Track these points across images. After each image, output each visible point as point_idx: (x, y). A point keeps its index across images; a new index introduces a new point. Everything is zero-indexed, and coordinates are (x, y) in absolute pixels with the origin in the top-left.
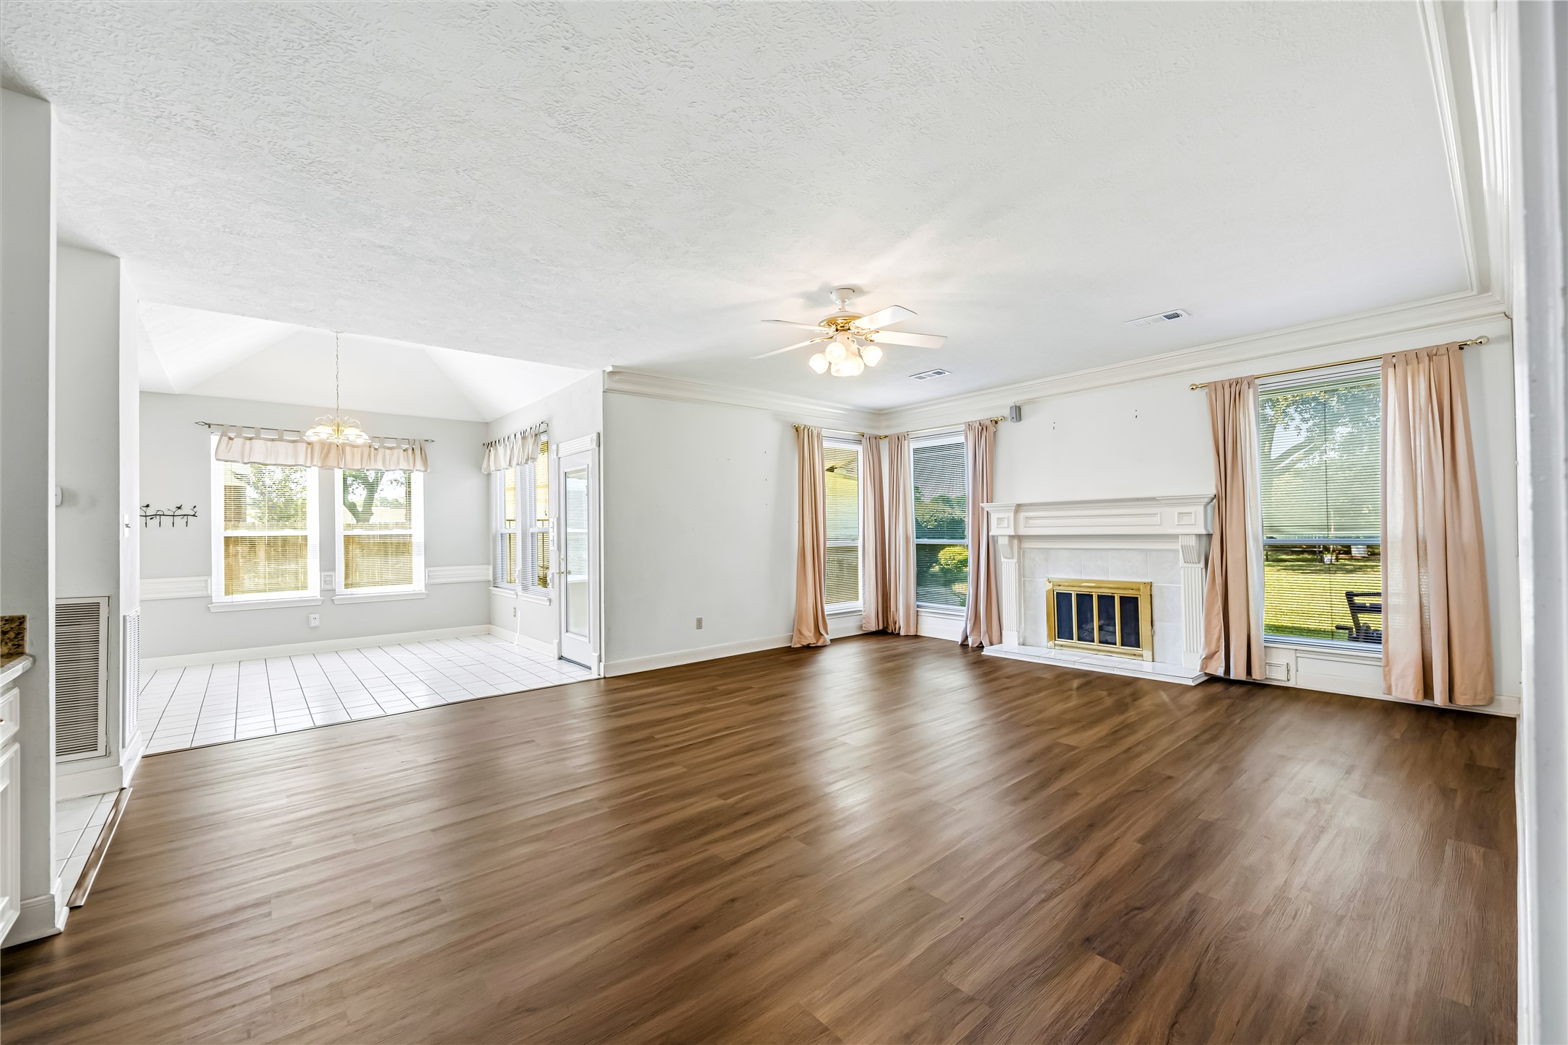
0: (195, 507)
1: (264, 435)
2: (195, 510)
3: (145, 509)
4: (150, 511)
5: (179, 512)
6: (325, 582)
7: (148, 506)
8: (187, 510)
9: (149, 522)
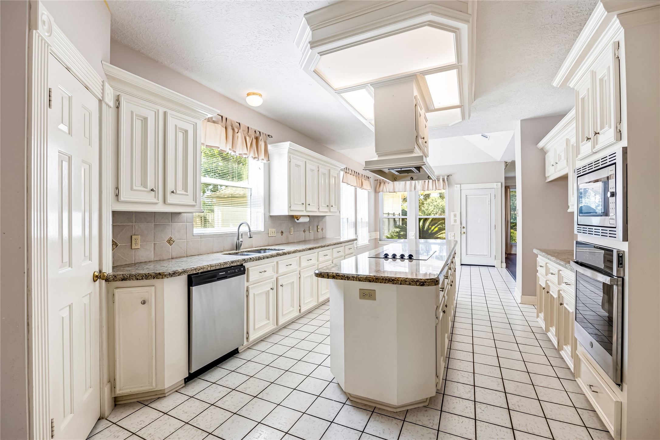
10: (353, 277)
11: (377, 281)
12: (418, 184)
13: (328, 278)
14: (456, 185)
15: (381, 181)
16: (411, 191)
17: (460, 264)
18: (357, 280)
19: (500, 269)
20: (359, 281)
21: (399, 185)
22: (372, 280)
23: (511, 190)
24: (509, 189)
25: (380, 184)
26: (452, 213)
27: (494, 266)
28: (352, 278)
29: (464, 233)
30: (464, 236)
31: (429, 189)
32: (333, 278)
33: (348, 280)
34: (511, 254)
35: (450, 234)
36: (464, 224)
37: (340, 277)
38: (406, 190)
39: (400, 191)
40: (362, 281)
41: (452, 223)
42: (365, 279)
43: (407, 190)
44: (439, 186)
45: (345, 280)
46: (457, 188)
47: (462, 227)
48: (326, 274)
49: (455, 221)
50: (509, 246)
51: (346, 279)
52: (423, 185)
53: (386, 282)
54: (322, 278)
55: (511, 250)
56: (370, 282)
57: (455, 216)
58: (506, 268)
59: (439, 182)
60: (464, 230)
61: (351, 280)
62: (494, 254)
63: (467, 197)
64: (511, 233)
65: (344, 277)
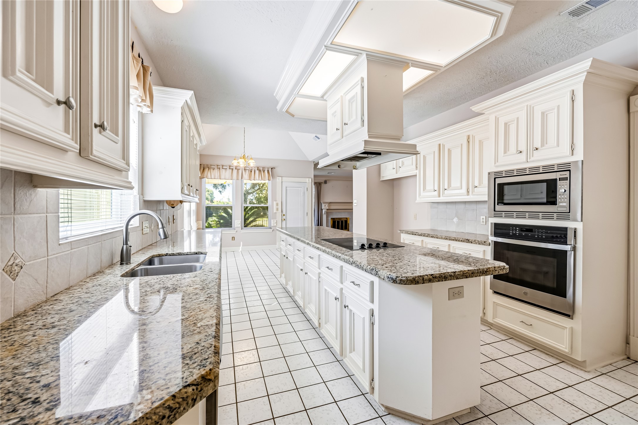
10: (451, 276)
11: (473, 276)
13: (424, 283)
14: (278, 177)
15: (205, 166)
16: (238, 179)
18: (455, 278)
20: (456, 279)
21: (225, 172)
22: (469, 276)
25: (204, 169)
26: (274, 202)
28: (450, 278)
29: (284, 219)
30: (284, 222)
31: (255, 179)
32: (429, 281)
33: (445, 281)
35: (273, 221)
36: (284, 213)
37: (437, 279)
39: (226, 178)
40: (459, 279)
41: (275, 211)
42: (462, 276)
43: (233, 179)
44: (264, 177)
45: (442, 281)
46: (279, 180)
47: (283, 215)
48: (421, 278)
49: (277, 209)
51: (444, 280)
52: (250, 175)
53: (481, 275)
54: (416, 284)
56: (467, 278)
57: (277, 205)
59: (264, 173)
60: (284, 217)
61: (449, 280)
63: (287, 188)
65: (442, 278)
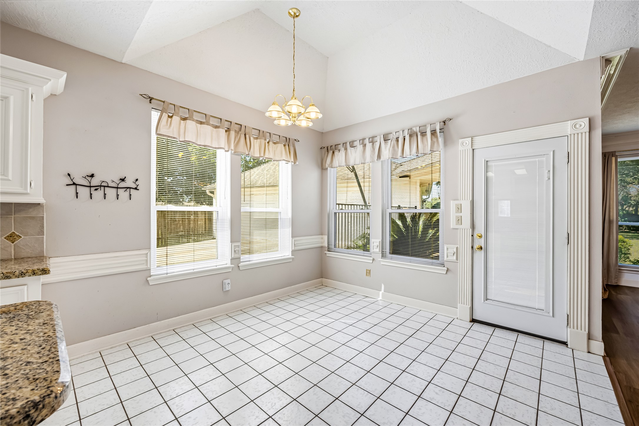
0: (137, 180)
1: (196, 116)
2: (137, 183)
3: (89, 179)
4: (95, 182)
5: (122, 185)
6: (235, 251)
7: (92, 176)
8: (129, 183)
9: (94, 193)
12: (386, 148)
14: (461, 141)
17: (468, 319)
19: (581, 354)
21: (356, 152)
23: (619, 160)
24: (614, 159)
26: (452, 202)
27: (565, 343)
29: (481, 248)
30: (479, 256)
34: (618, 288)
35: (447, 249)
36: (480, 229)
38: (365, 160)
41: (453, 224)
44: (424, 146)
46: (463, 145)
47: (475, 236)
49: (459, 220)
50: (612, 269)
52: (394, 147)
55: (618, 276)
57: (459, 209)
58: (604, 357)
59: (425, 138)
60: (481, 242)
62: (563, 309)
63: (489, 164)
64: (617, 241)
